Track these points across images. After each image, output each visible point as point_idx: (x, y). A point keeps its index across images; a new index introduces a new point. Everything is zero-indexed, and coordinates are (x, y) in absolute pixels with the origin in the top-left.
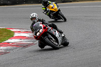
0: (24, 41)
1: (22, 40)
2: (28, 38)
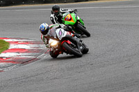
0: (23, 56)
1: (20, 54)
2: (28, 51)
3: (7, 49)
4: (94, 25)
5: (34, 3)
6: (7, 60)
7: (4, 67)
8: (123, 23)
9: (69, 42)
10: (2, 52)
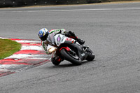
1: (32, 55)
2: (40, 53)
3: (19, 50)
4: (107, 26)
5: (46, 4)
6: (19, 61)
7: (15, 69)
8: (136, 25)
9: (68, 49)
10: (14, 53)
